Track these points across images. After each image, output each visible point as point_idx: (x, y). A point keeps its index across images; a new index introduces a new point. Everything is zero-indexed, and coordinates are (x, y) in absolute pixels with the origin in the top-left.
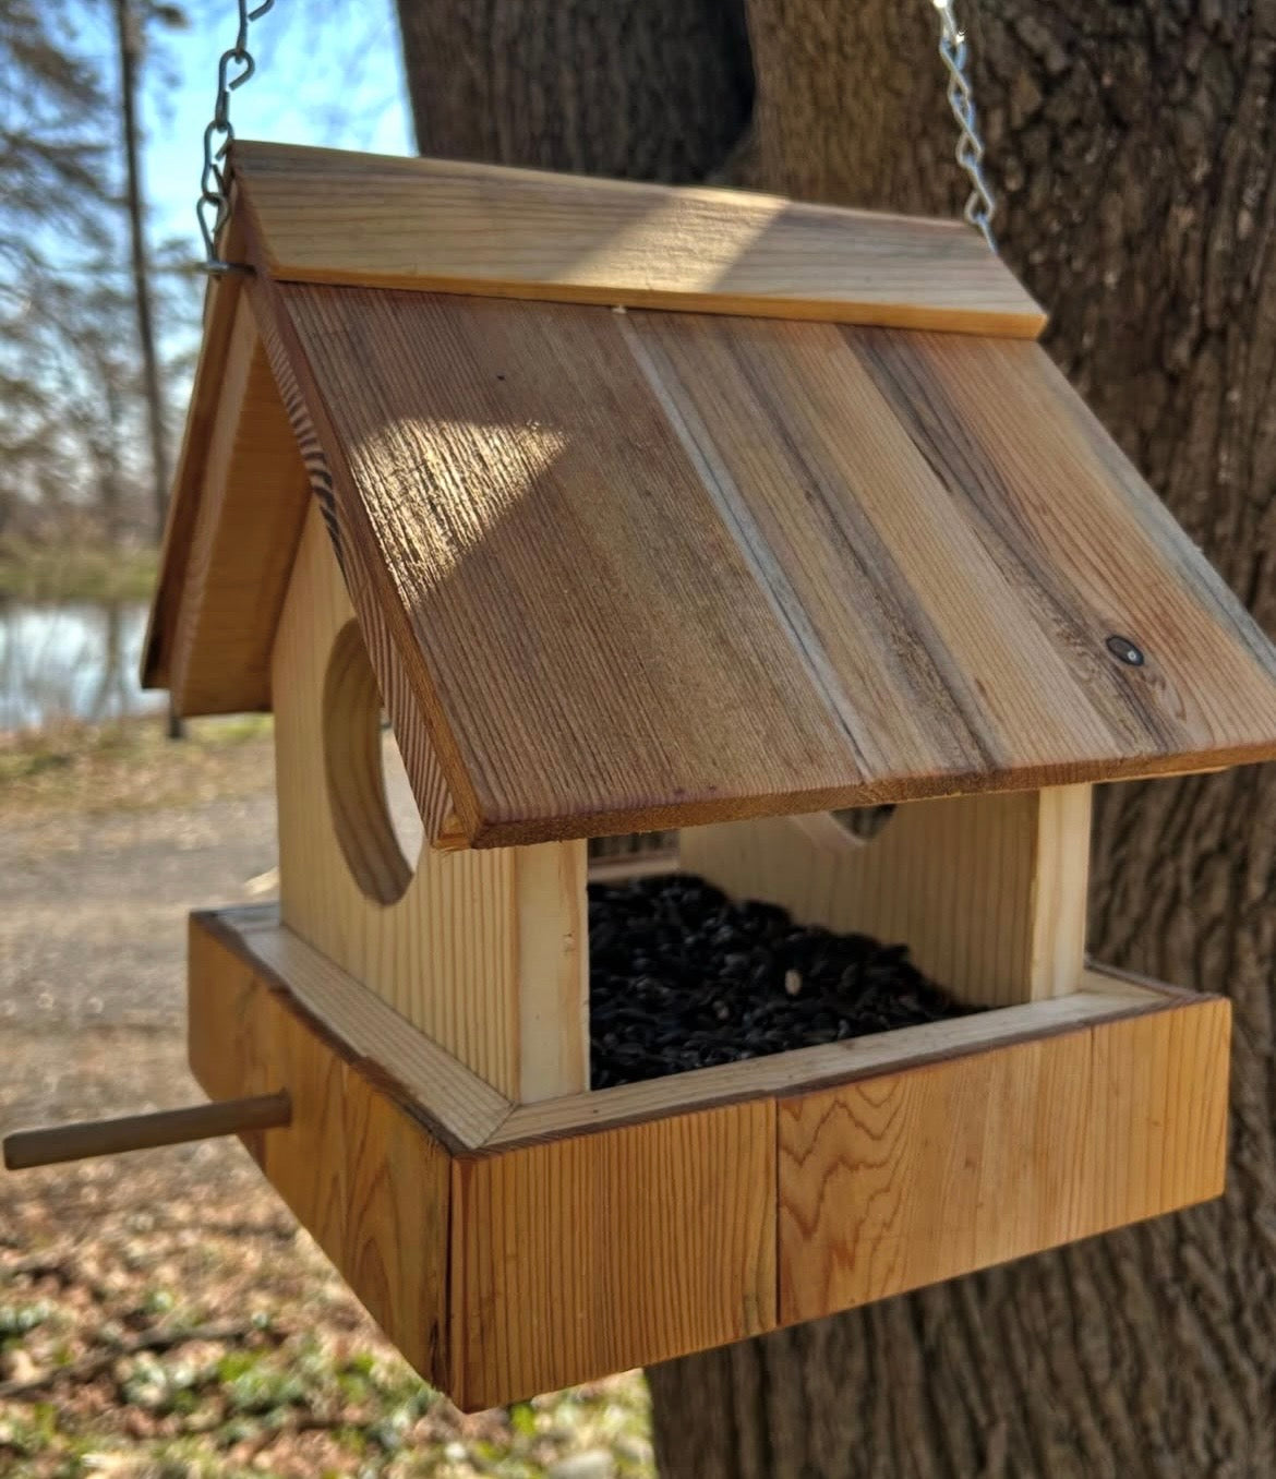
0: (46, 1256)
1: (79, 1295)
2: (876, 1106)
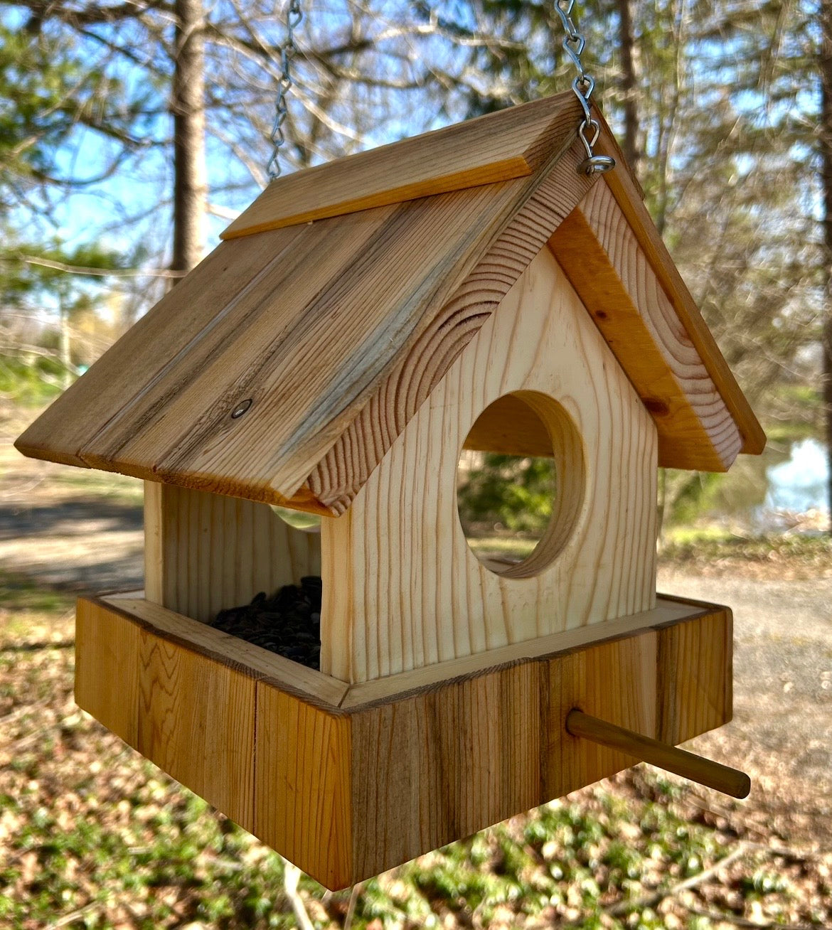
0: (798, 851)
1: (810, 885)
2: (170, 659)
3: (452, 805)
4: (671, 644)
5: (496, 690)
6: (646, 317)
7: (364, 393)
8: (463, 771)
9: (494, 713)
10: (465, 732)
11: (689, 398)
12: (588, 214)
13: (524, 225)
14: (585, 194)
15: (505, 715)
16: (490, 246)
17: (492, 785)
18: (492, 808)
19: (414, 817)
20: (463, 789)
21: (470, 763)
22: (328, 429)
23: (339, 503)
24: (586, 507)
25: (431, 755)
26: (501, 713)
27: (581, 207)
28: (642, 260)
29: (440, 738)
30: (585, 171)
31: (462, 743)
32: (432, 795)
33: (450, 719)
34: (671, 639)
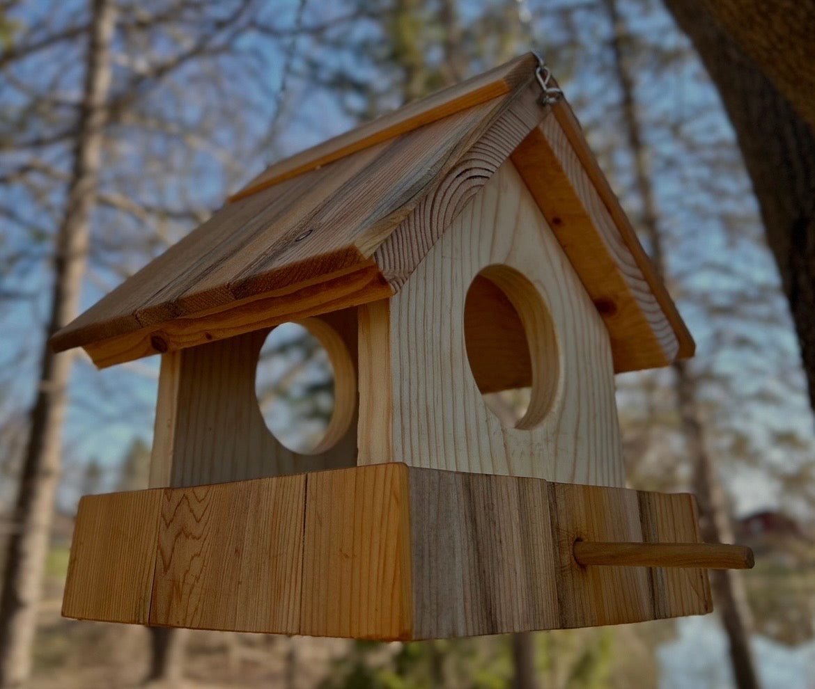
2: (200, 502)
3: (488, 593)
4: (650, 508)
5: (515, 492)
6: (593, 219)
7: (413, 199)
8: (495, 561)
9: (516, 514)
10: (495, 523)
11: (633, 293)
12: (546, 133)
13: (506, 126)
14: (543, 119)
15: (524, 520)
16: (487, 128)
17: (519, 588)
18: (521, 611)
19: (459, 590)
20: (497, 580)
21: (500, 556)
22: (391, 216)
23: (395, 282)
24: (562, 380)
25: (469, 533)
26: (521, 517)
27: (541, 127)
28: (585, 177)
29: (475, 520)
30: (541, 104)
31: (493, 534)
32: (472, 574)
33: (482, 505)
34: (649, 504)
